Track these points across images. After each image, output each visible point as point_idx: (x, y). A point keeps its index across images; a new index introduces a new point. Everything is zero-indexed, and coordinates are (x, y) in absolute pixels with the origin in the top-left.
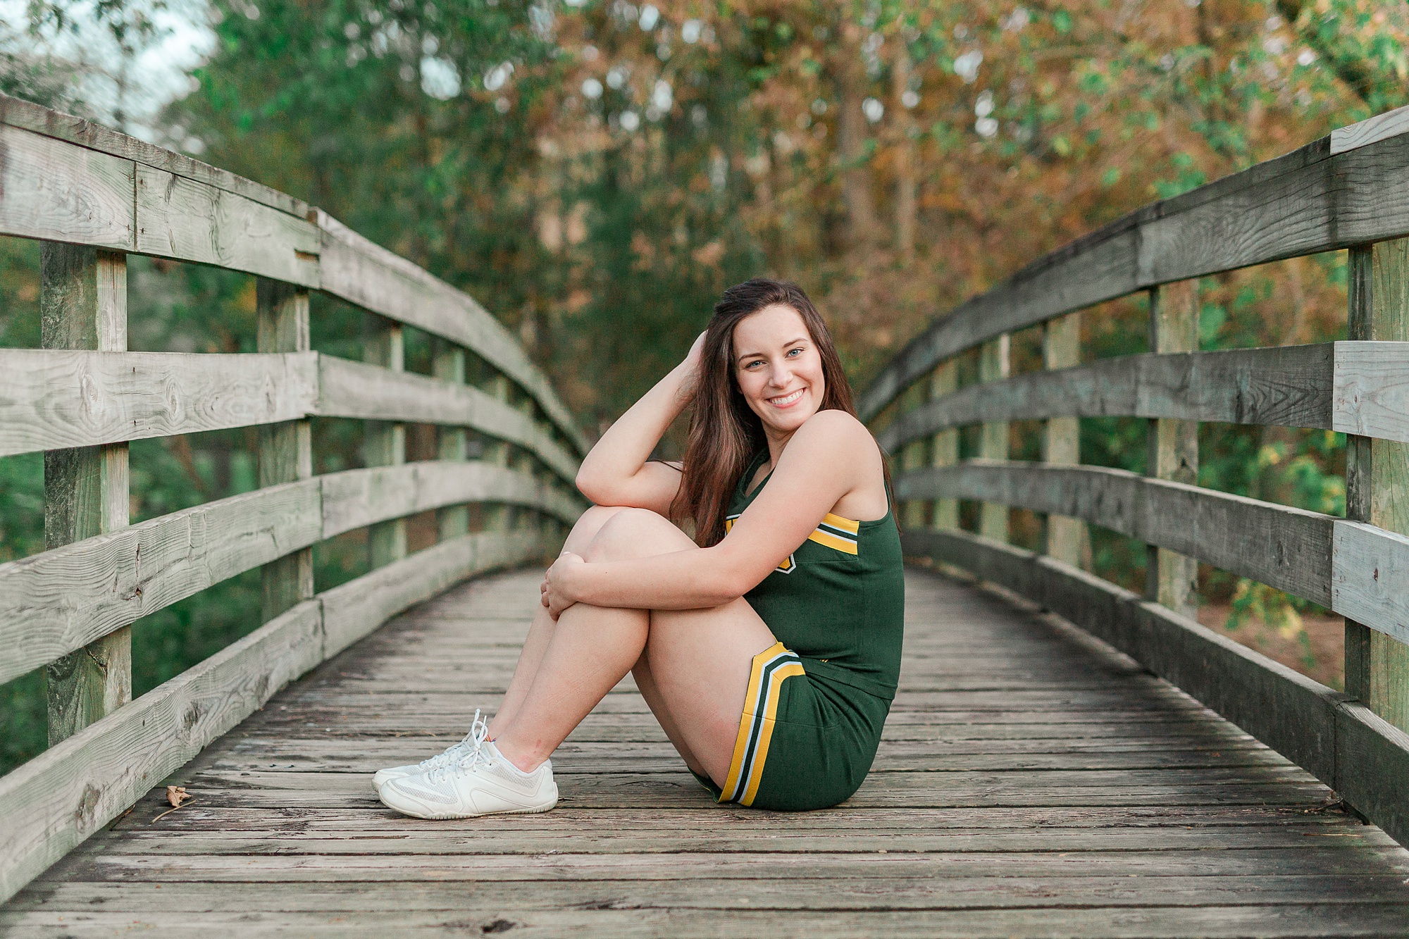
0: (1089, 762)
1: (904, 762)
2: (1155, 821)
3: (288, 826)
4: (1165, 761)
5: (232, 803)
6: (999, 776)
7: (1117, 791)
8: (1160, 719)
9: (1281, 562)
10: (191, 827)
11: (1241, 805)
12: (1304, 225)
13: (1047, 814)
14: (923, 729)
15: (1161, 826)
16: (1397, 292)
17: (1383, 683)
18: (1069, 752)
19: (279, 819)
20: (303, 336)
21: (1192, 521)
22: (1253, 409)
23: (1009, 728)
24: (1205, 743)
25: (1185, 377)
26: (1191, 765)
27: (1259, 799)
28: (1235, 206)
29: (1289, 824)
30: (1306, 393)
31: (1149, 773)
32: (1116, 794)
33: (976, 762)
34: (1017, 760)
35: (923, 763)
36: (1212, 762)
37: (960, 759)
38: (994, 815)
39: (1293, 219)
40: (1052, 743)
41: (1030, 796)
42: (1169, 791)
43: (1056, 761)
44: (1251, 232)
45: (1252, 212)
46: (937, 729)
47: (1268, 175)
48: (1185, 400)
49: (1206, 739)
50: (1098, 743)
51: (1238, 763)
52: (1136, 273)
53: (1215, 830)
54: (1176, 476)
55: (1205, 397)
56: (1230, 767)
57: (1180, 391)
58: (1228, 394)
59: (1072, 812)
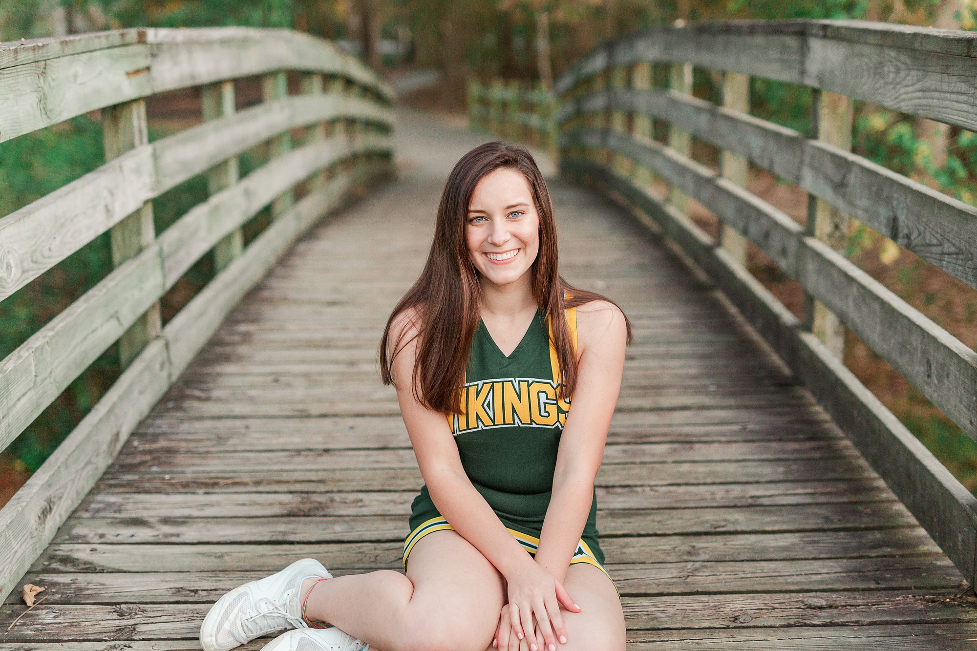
0: (767, 521)
2: (824, 616)
3: (119, 633)
4: (827, 519)
5: (77, 597)
6: (697, 543)
8: (818, 454)
9: (929, 376)
10: (40, 635)
11: (893, 589)
12: (965, 107)
13: (737, 604)
14: (636, 470)
15: (831, 625)
18: (750, 506)
20: (140, 132)
21: (847, 297)
22: (908, 237)
23: (701, 469)
24: (856, 492)
25: (844, 177)
26: (849, 525)
27: (909, 582)
28: (898, 60)
29: (935, 622)
30: (960, 252)
31: (816, 537)
32: (792, 574)
33: (677, 522)
34: (710, 517)
36: (865, 522)
37: (665, 516)
38: (696, 606)
39: (954, 97)
40: (736, 490)
41: (723, 577)
43: (739, 519)
44: (911, 89)
45: (914, 73)
46: (645, 470)
47: (931, 47)
48: (844, 196)
49: (859, 487)
50: (772, 490)
51: (886, 525)
52: (803, 72)
53: (876, 631)
54: (830, 236)
55: (863, 203)
56: (880, 529)
57: (840, 186)
58: (884, 212)
59: (758, 601)
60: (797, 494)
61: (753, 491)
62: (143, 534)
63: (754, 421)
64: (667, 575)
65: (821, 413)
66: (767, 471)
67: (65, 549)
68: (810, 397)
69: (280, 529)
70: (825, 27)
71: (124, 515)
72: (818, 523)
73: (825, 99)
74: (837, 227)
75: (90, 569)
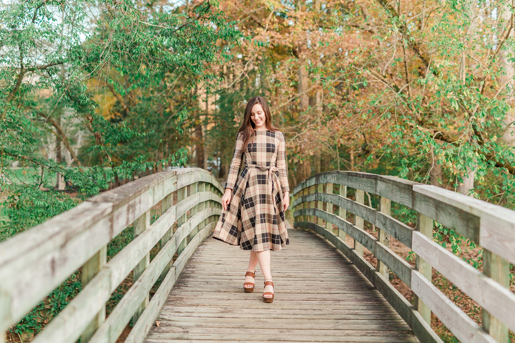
0: (359, 317)
1: (317, 316)
2: (371, 334)
3: (184, 332)
4: (376, 317)
5: (170, 325)
6: (339, 321)
7: (364, 326)
8: (377, 304)
9: (402, 274)
10: (163, 332)
11: (391, 330)
12: (408, 201)
13: (348, 332)
14: (322, 306)
15: (373, 336)
16: (425, 222)
17: (421, 306)
19: (182, 330)
20: (172, 202)
21: (386, 257)
22: (398, 237)
23: (342, 306)
24: (387, 312)
25: (385, 222)
26: (382, 318)
27: (395, 329)
29: (400, 336)
30: (407, 239)
31: (372, 320)
32: (364, 327)
33: (334, 317)
34: (343, 316)
35: (322, 317)
36: (387, 318)
37: (330, 315)
39: (406, 199)
40: (352, 311)
41: (345, 327)
42: (376, 326)
43: (352, 317)
44: (399, 197)
45: (399, 192)
46: (325, 306)
48: (385, 227)
49: (387, 311)
50: (362, 311)
51: (393, 319)
52: (376, 191)
53: (384, 337)
54: (384, 241)
55: (389, 229)
56: (391, 319)
57: (384, 225)
58: (394, 231)
59: (354, 331)
60: (370, 312)
61: (356, 311)
62: (181, 314)
63: (359, 297)
64: (331, 326)
65: (381, 296)
66: (362, 307)
67: (161, 317)
68: (378, 292)
69: (220, 315)
70: (381, 178)
71: (174, 311)
72: (374, 318)
73: (382, 199)
74: (386, 238)
75: (170, 320)
